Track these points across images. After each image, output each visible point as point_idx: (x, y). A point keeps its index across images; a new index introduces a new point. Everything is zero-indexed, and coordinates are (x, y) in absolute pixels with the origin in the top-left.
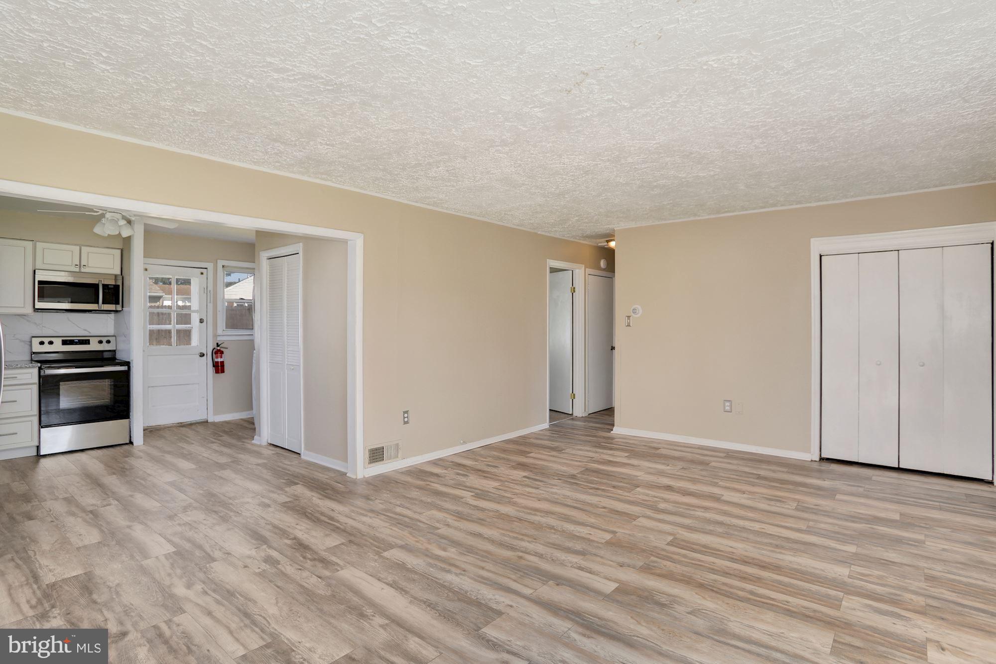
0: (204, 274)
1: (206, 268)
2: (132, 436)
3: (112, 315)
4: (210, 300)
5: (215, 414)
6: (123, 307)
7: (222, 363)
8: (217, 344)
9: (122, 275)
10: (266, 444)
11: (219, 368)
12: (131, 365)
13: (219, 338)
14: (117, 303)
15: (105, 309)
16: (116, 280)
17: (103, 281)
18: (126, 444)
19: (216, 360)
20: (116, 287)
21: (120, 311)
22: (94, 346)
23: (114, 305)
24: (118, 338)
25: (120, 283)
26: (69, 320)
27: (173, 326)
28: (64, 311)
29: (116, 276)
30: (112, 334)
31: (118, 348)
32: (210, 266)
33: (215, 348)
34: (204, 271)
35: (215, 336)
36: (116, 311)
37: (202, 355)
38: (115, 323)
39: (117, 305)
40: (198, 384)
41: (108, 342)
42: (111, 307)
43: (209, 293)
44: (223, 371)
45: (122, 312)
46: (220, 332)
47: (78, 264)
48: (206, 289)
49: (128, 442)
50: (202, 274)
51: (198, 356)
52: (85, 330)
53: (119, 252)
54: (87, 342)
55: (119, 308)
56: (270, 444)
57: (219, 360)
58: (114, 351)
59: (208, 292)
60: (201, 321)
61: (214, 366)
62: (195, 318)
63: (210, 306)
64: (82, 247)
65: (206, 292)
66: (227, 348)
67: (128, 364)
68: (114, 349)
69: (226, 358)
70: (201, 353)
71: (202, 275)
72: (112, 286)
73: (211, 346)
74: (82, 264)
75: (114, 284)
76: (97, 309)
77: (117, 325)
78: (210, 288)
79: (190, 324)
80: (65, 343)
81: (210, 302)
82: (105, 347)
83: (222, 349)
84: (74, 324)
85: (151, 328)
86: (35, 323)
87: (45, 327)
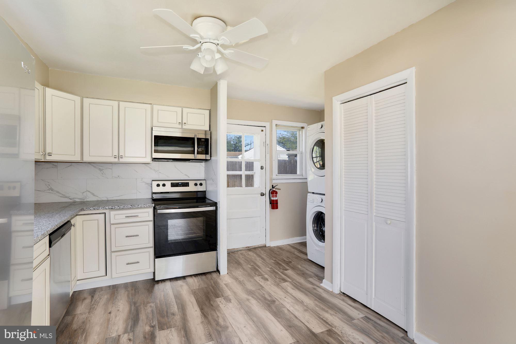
0: (264, 130)
1: (265, 127)
2: (219, 265)
3: (203, 164)
5: (271, 240)
6: (211, 157)
7: (277, 200)
8: (273, 186)
9: (210, 130)
10: (338, 292)
11: (274, 205)
12: (218, 206)
13: (274, 182)
14: (207, 153)
15: (199, 158)
16: (206, 134)
17: (197, 136)
18: (215, 272)
19: (272, 199)
20: (207, 140)
21: (209, 160)
22: (191, 188)
23: (205, 155)
24: (207, 181)
25: (208, 137)
26: (175, 167)
27: (244, 173)
28: (172, 160)
29: (206, 131)
30: (204, 179)
31: (207, 190)
32: (267, 124)
33: (271, 189)
34: (263, 128)
35: (271, 179)
36: (206, 160)
37: (262, 195)
38: (205, 169)
39: (207, 155)
40: (260, 217)
41: (201, 184)
42: (202, 157)
43: (267, 146)
44: (277, 208)
45: (210, 160)
46: (274, 176)
47: (181, 122)
49: (216, 270)
51: (260, 195)
52: (185, 175)
53: (208, 111)
54: (186, 185)
55: (208, 157)
56: (343, 293)
57: (275, 199)
58: (205, 192)
59: (266, 144)
60: (262, 168)
61: (270, 203)
62: (257, 166)
63: (268, 156)
64: (184, 109)
65: (265, 145)
66: (280, 189)
67: (215, 204)
68: (205, 190)
69: (279, 198)
70: (262, 193)
71: (262, 132)
72: (204, 140)
73: (269, 188)
74: (183, 122)
75: (204, 138)
76: (194, 158)
77: (207, 171)
78: (268, 142)
79: (252, 170)
80: (173, 185)
81: (268, 153)
82: (199, 188)
83: (276, 190)
84: (178, 170)
85: (228, 174)
86: (155, 170)
87: (160, 173)
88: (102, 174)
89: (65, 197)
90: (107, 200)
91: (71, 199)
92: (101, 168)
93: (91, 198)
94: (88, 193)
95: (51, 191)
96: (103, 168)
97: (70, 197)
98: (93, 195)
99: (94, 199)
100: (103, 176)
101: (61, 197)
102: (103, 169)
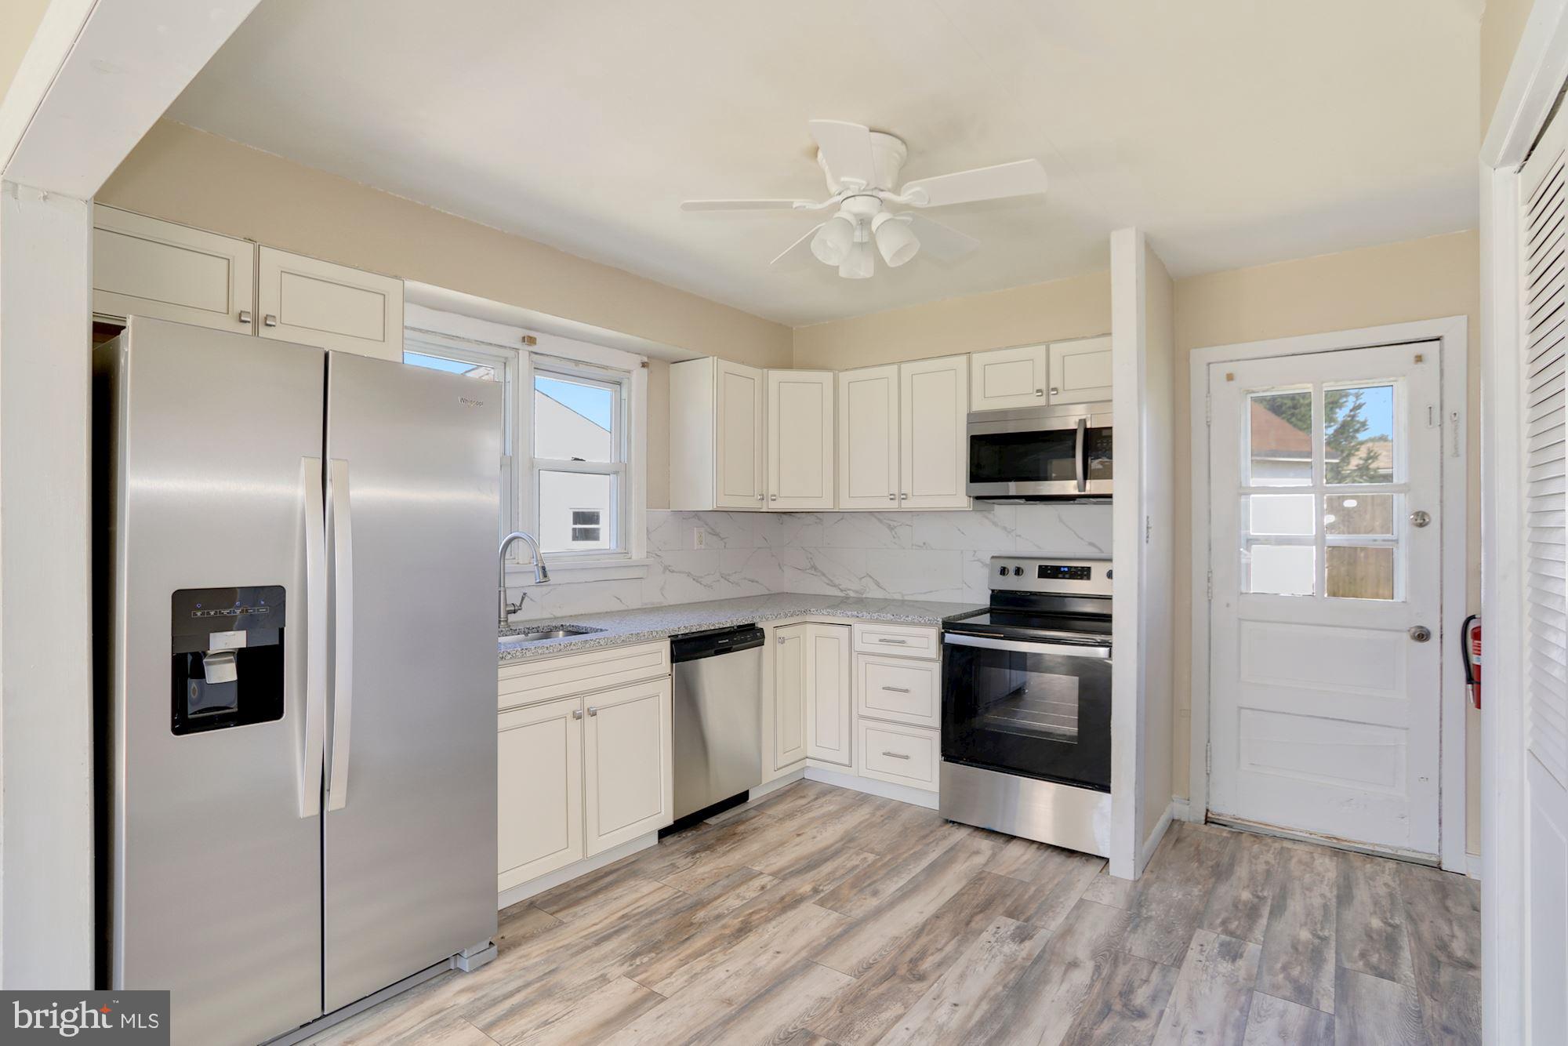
0: (1428, 356)
1: (1438, 339)
4: (1456, 448)
32: (1450, 329)
34: (1428, 348)
37: (1422, 636)
40: (1407, 729)
43: (1448, 423)
47: (1043, 387)
48: (1436, 412)
50: (1419, 359)
51: (1406, 637)
52: (1091, 544)
54: (1082, 574)
59: (1447, 418)
60: (1421, 520)
61: (1469, 680)
63: (1457, 467)
64: (1051, 346)
70: (1418, 629)
71: (1421, 365)
73: (1460, 608)
74: (1053, 387)
78: (1456, 401)
80: (1044, 573)
81: (1456, 454)
86: (1005, 528)
87: (1020, 536)
88: (894, 537)
89: (832, 586)
90: (901, 598)
91: (842, 591)
92: (892, 523)
93: (874, 593)
94: (868, 579)
95: (813, 572)
96: (895, 524)
97: (840, 587)
98: (878, 584)
99: (878, 594)
100: (895, 543)
101: (828, 584)
102: (895, 527)
